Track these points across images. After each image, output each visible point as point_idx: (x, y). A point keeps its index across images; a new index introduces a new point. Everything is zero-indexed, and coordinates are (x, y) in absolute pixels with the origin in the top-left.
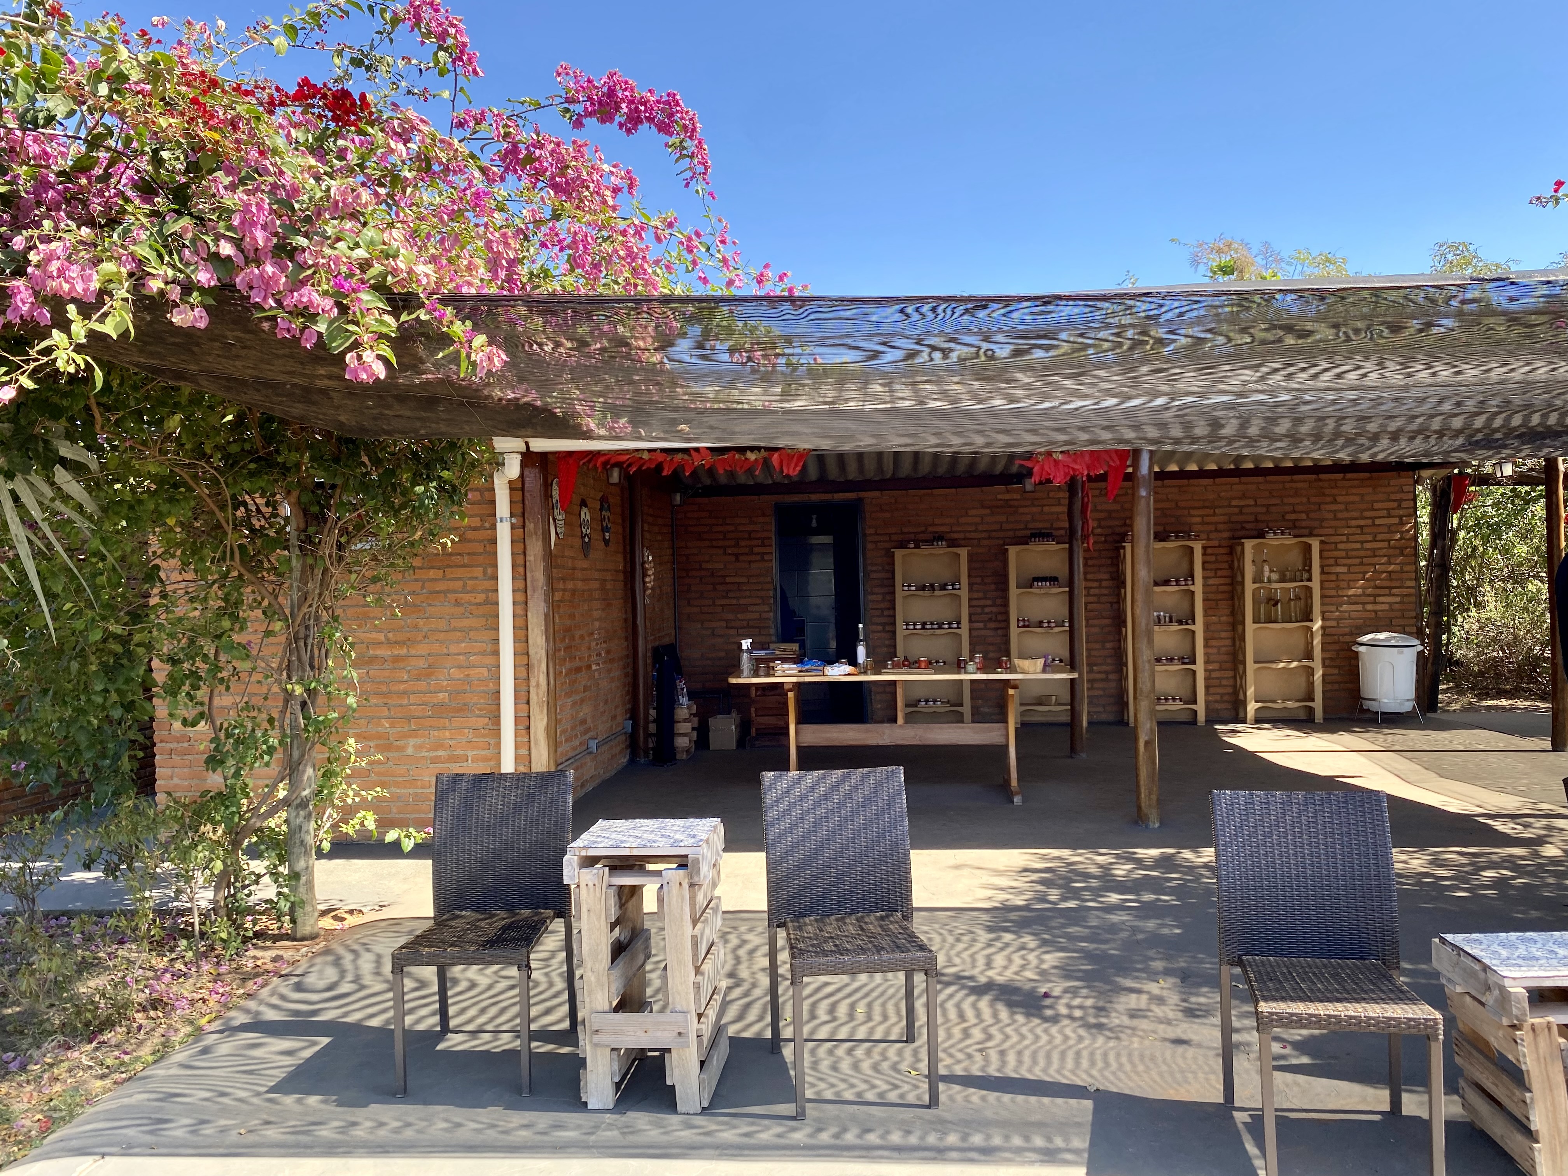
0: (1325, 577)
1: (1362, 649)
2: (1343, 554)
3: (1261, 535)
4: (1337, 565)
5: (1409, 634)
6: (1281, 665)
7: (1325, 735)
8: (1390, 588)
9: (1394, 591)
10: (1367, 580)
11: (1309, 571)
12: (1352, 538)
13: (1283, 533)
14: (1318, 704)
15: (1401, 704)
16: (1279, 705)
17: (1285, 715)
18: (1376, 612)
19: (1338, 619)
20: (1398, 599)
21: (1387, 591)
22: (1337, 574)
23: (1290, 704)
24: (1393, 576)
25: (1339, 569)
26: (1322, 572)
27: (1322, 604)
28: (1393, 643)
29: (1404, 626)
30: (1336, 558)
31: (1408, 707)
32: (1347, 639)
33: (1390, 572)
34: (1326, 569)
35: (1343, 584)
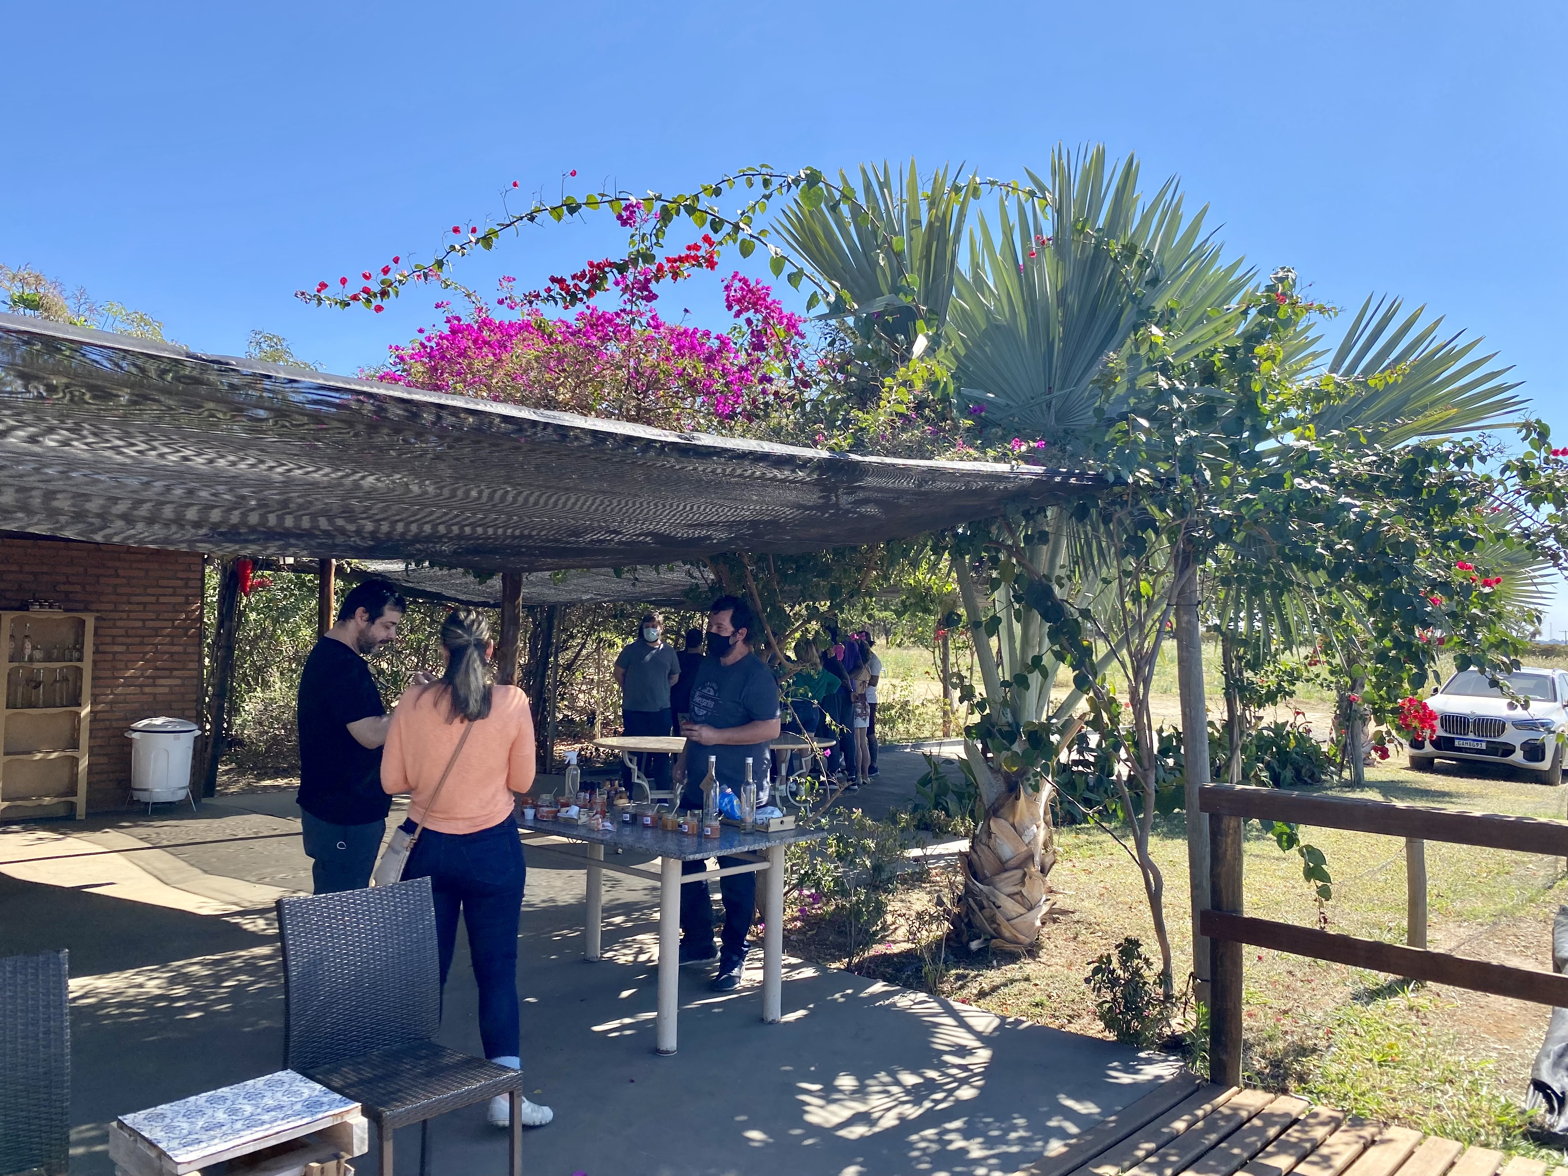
0: (99, 657)
1: (135, 735)
2: (122, 632)
3: (24, 606)
4: (114, 644)
5: (188, 718)
6: (39, 756)
7: (85, 834)
8: (171, 670)
9: (175, 673)
10: (147, 661)
11: (81, 651)
12: (132, 615)
13: (51, 606)
14: (81, 799)
15: (173, 793)
16: (33, 802)
17: (39, 813)
18: (155, 695)
19: (111, 703)
20: (179, 682)
21: (167, 673)
22: (115, 653)
23: (47, 800)
24: (176, 657)
25: (116, 648)
26: (96, 652)
27: (94, 686)
28: (169, 728)
29: (184, 710)
30: (114, 637)
31: (181, 795)
32: (122, 724)
33: (172, 654)
34: (101, 648)
35: (121, 665)
